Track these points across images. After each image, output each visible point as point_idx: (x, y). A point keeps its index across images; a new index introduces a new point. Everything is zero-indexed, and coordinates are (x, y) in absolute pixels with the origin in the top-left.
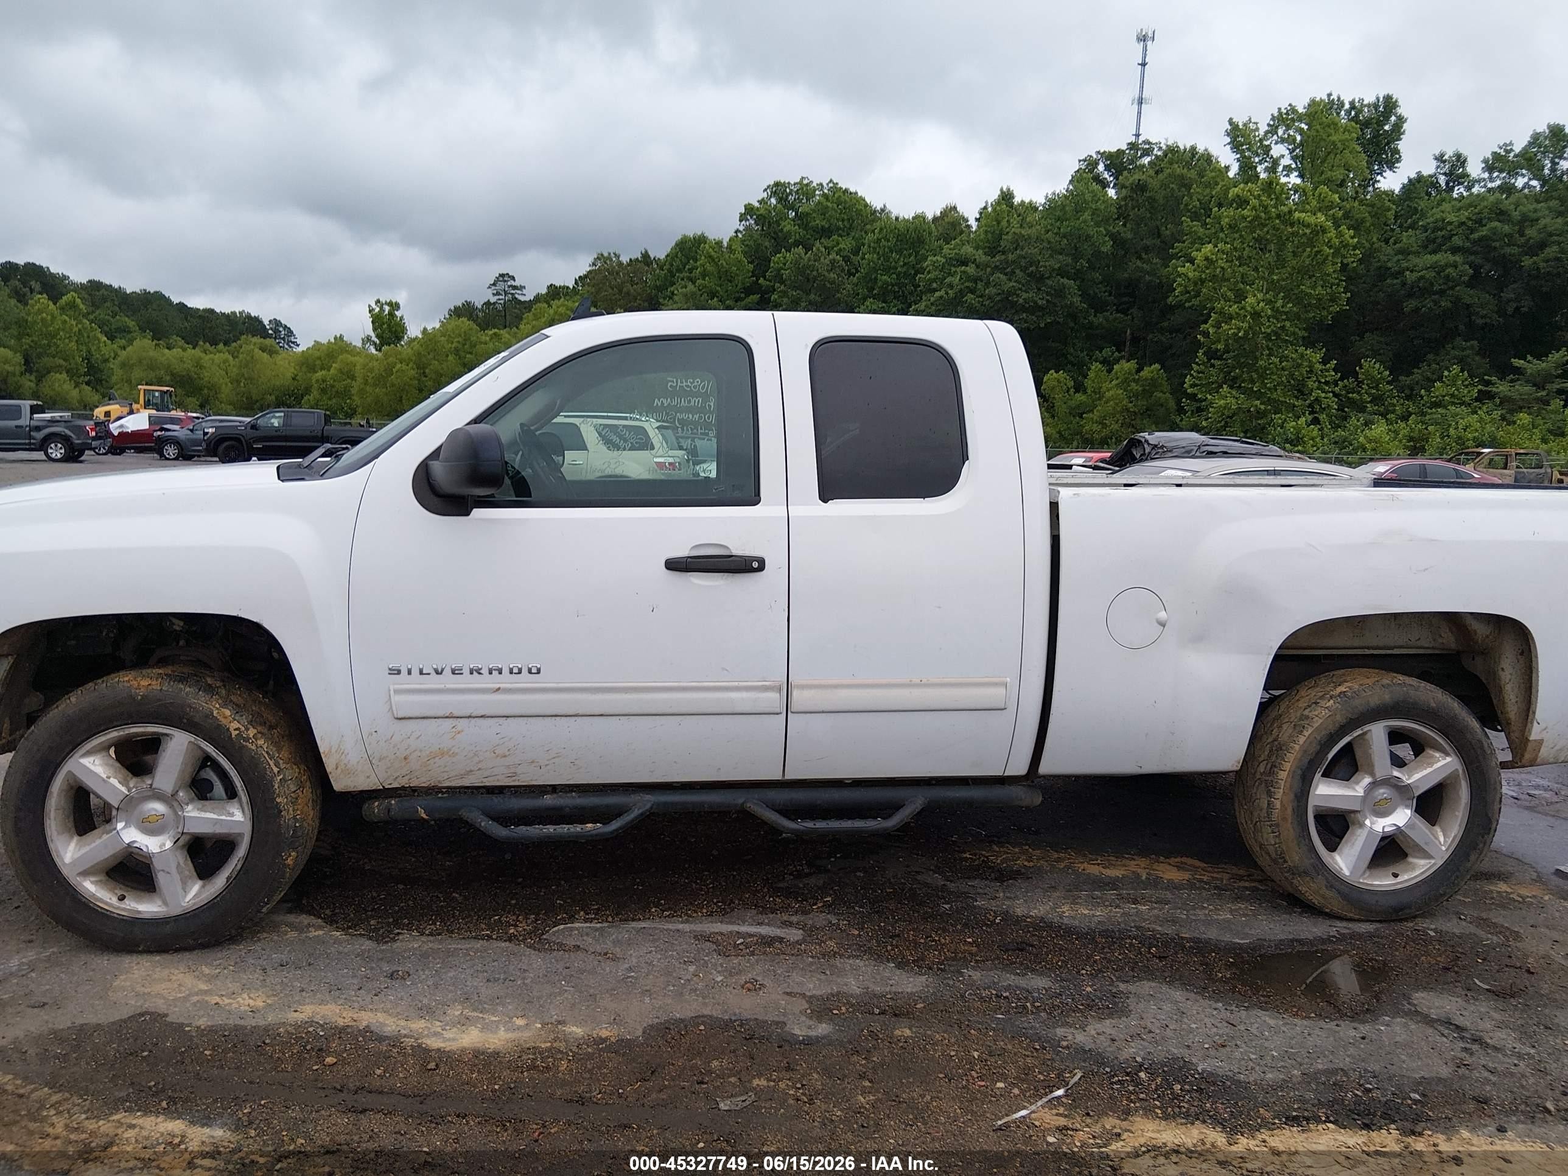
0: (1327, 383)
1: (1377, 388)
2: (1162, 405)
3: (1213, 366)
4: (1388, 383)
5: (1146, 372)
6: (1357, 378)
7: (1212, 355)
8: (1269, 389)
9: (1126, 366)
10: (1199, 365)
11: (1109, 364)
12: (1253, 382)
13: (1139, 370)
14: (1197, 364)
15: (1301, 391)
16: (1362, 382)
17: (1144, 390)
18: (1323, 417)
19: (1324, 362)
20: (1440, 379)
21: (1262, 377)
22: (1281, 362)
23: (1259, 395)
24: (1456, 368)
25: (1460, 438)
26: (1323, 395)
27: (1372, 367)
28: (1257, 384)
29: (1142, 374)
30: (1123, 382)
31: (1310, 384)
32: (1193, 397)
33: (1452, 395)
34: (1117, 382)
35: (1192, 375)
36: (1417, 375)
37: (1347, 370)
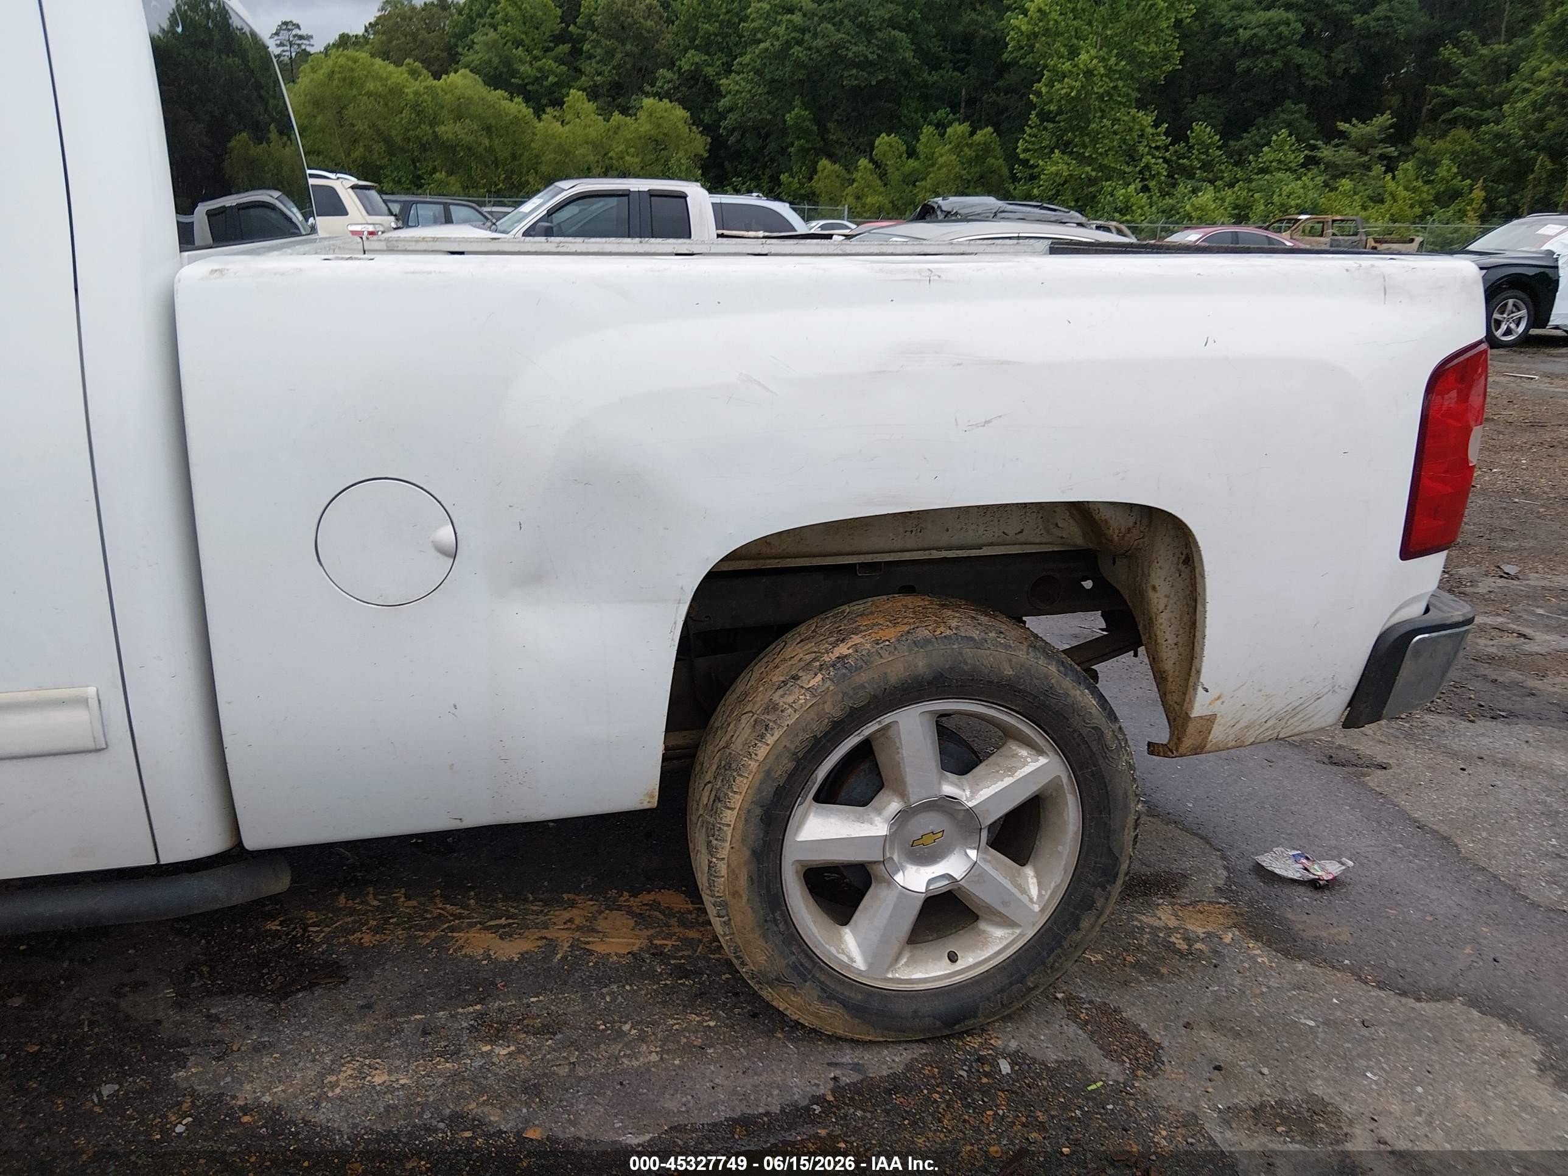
0: (1157, 148)
1: (1207, 153)
2: (994, 172)
3: (1045, 129)
4: (1219, 148)
5: (979, 136)
6: (1187, 142)
7: (1045, 117)
8: (1101, 154)
9: (957, 129)
10: (1031, 128)
11: (941, 126)
12: (1085, 147)
13: (973, 133)
14: (1029, 126)
15: (1132, 157)
16: (1192, 147)
17: (977, 156)
18: (1152, 184)
19: (1156, 125)
20: (1268, 144)
21: (1094, 141)
22: (1113, 125)
23: (1090, 161)
24: (1284, 132)
25: (1282, 205)
26: (1153, 161)
27: (1202, 131)
28: (1089, 149)
29: (975, 137)
30: (957, 146)
31: (1142, 149)
32: (1025, 163)
33: (1280, 161)
34: (950, 146)
35: (1024, 139)
36: (1246, 140)
37: (1178, 134)
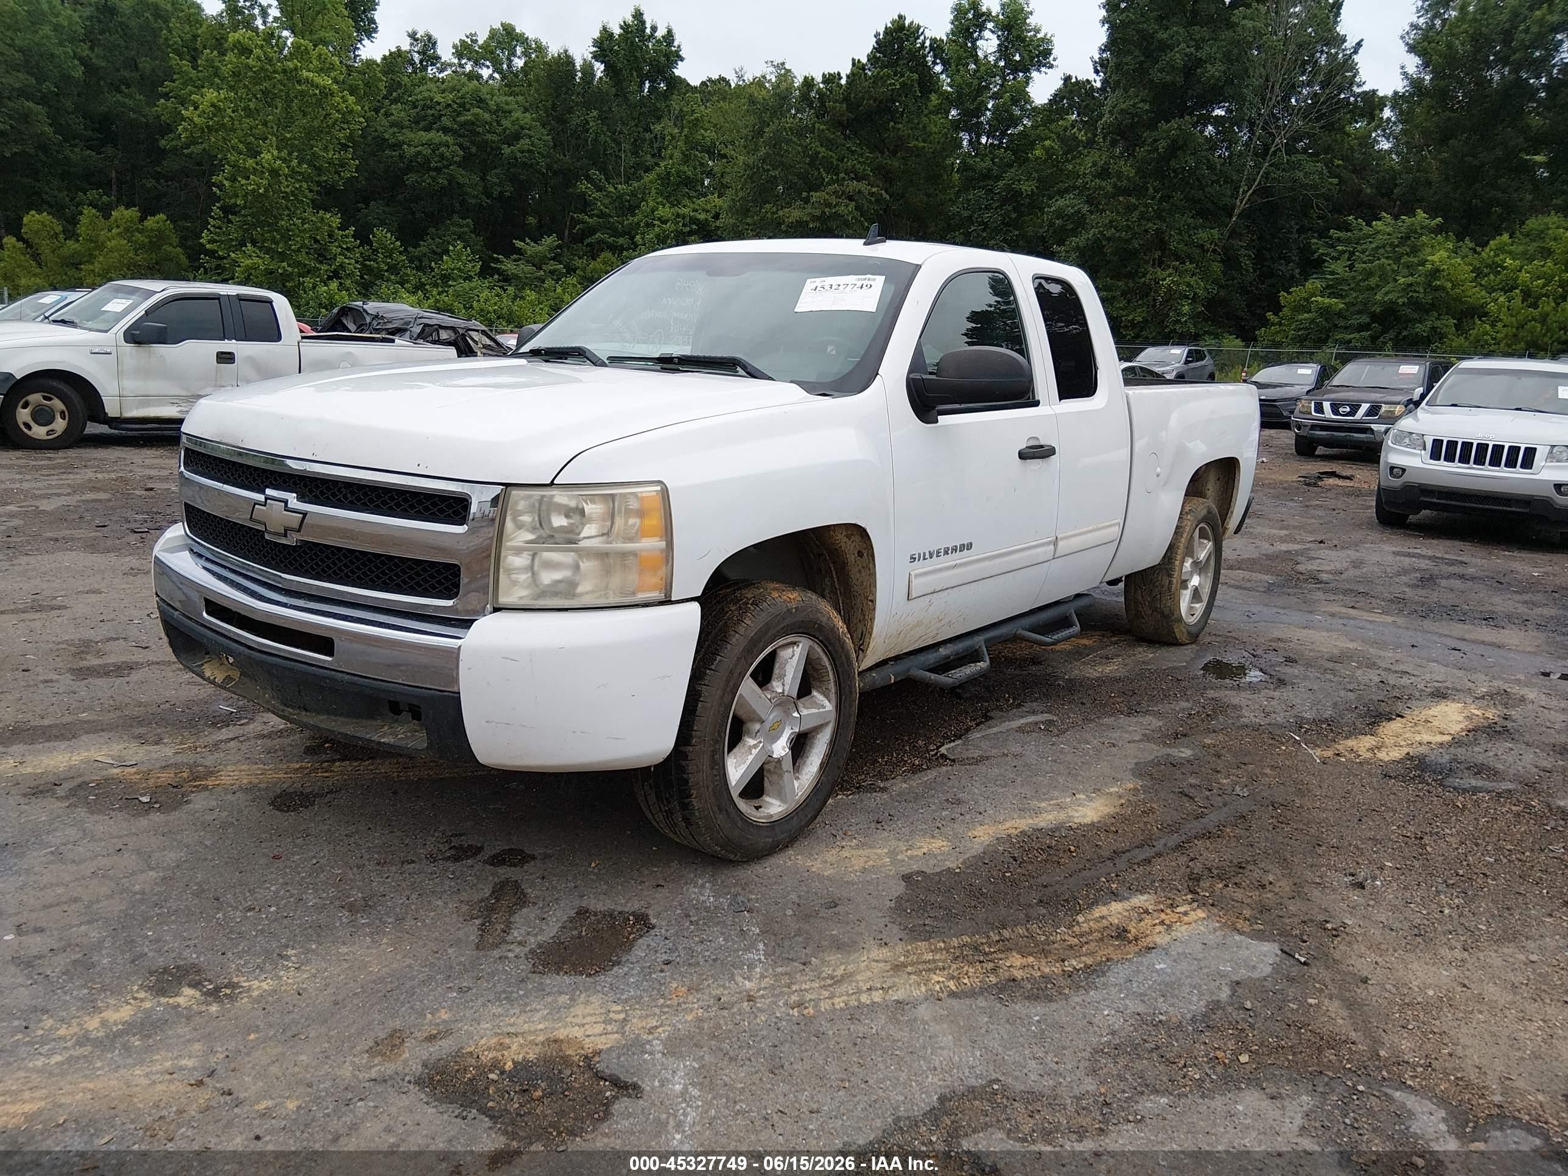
0: (348, 249)
1: (391, 257)
2: (171, 260)
3: (230, 221)
4: (401, 253)
5: (151, 222)
6: (372, 246)
7: (227, 210)
8: (293, 251)
9: (124, 214)
10: (215, 219)
11: (106, 211)
12: (277, 243)
13: (142, 219)
14: (212, 217)
15: (322, 256)
16: (376, 250)
17: (150, 242)
18: (348, 282)
19: (343, 227)
20: (447, 252)
21: (286, 238)
22: (303, 224)
23: (282, 256)
24: (460, 245)
25: (482, 310)
26: (347, 261)
27: (383, 236)
28: (281, 245)
29: (146, 223)
30: (127, 230)
31: (334, 249)
32: (212, 254)
33: (459, 269)
34: (118, 230)
35: (209, 230)
36: (423, 248)
37: (363, 237)
